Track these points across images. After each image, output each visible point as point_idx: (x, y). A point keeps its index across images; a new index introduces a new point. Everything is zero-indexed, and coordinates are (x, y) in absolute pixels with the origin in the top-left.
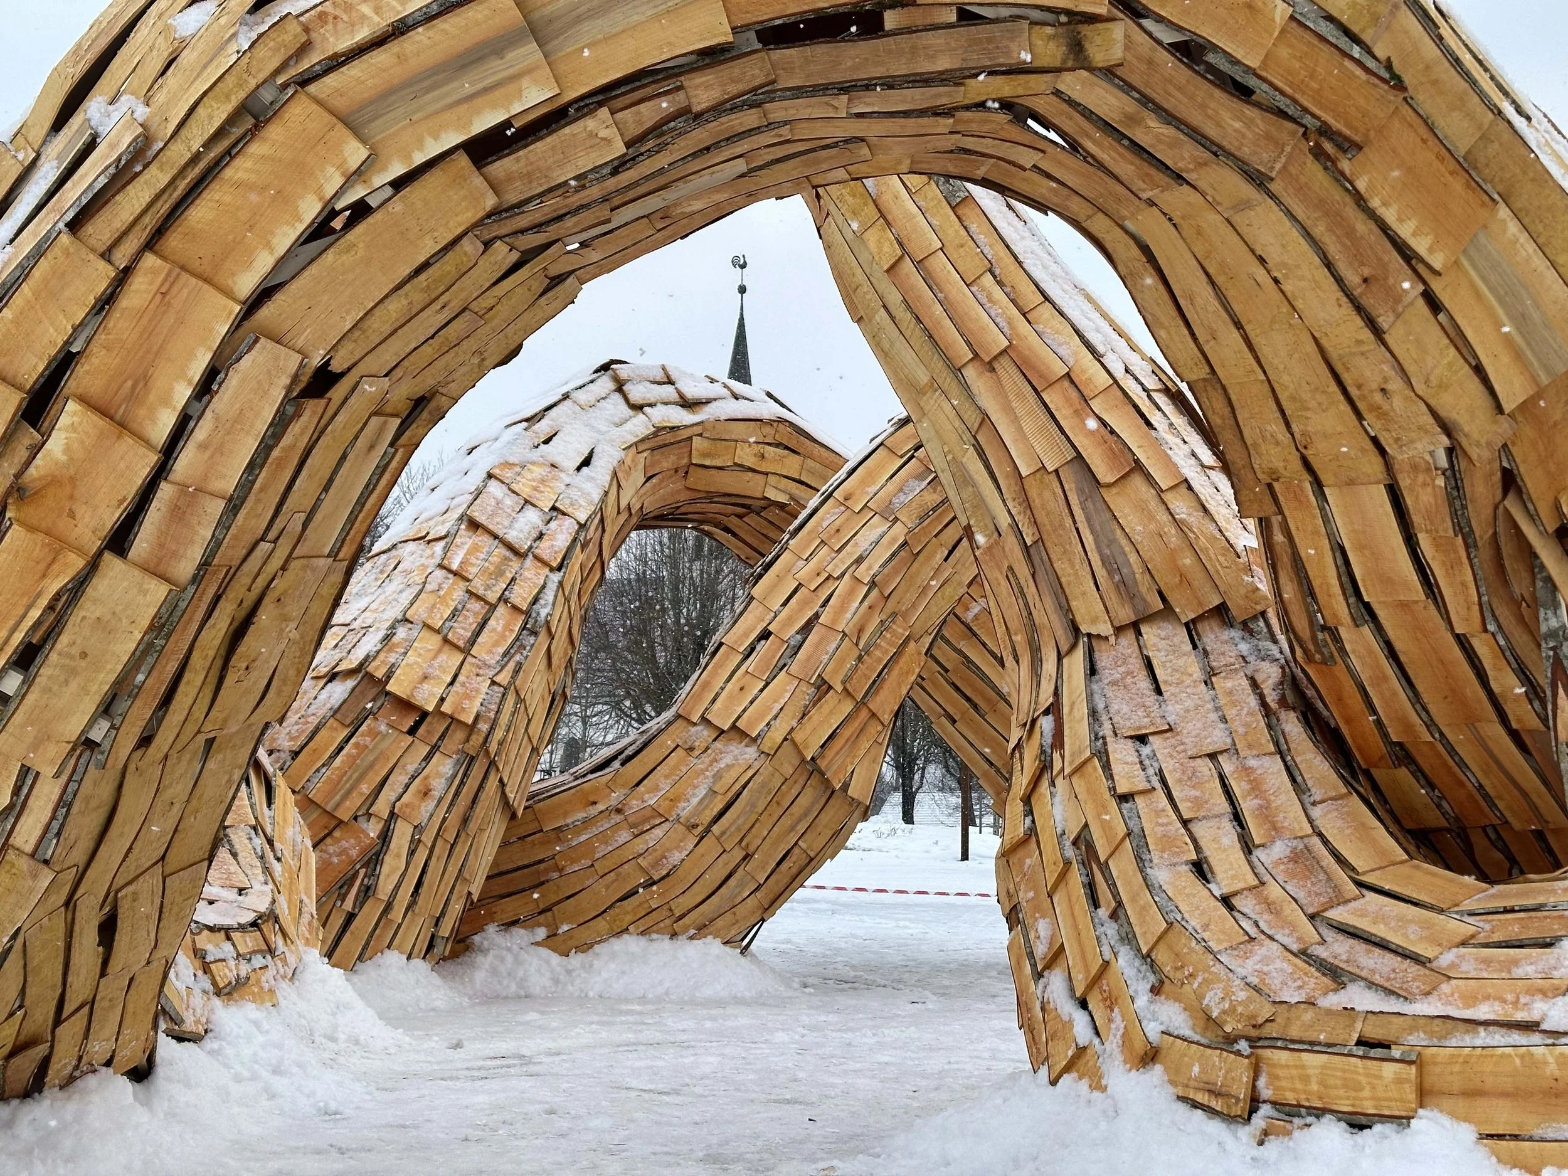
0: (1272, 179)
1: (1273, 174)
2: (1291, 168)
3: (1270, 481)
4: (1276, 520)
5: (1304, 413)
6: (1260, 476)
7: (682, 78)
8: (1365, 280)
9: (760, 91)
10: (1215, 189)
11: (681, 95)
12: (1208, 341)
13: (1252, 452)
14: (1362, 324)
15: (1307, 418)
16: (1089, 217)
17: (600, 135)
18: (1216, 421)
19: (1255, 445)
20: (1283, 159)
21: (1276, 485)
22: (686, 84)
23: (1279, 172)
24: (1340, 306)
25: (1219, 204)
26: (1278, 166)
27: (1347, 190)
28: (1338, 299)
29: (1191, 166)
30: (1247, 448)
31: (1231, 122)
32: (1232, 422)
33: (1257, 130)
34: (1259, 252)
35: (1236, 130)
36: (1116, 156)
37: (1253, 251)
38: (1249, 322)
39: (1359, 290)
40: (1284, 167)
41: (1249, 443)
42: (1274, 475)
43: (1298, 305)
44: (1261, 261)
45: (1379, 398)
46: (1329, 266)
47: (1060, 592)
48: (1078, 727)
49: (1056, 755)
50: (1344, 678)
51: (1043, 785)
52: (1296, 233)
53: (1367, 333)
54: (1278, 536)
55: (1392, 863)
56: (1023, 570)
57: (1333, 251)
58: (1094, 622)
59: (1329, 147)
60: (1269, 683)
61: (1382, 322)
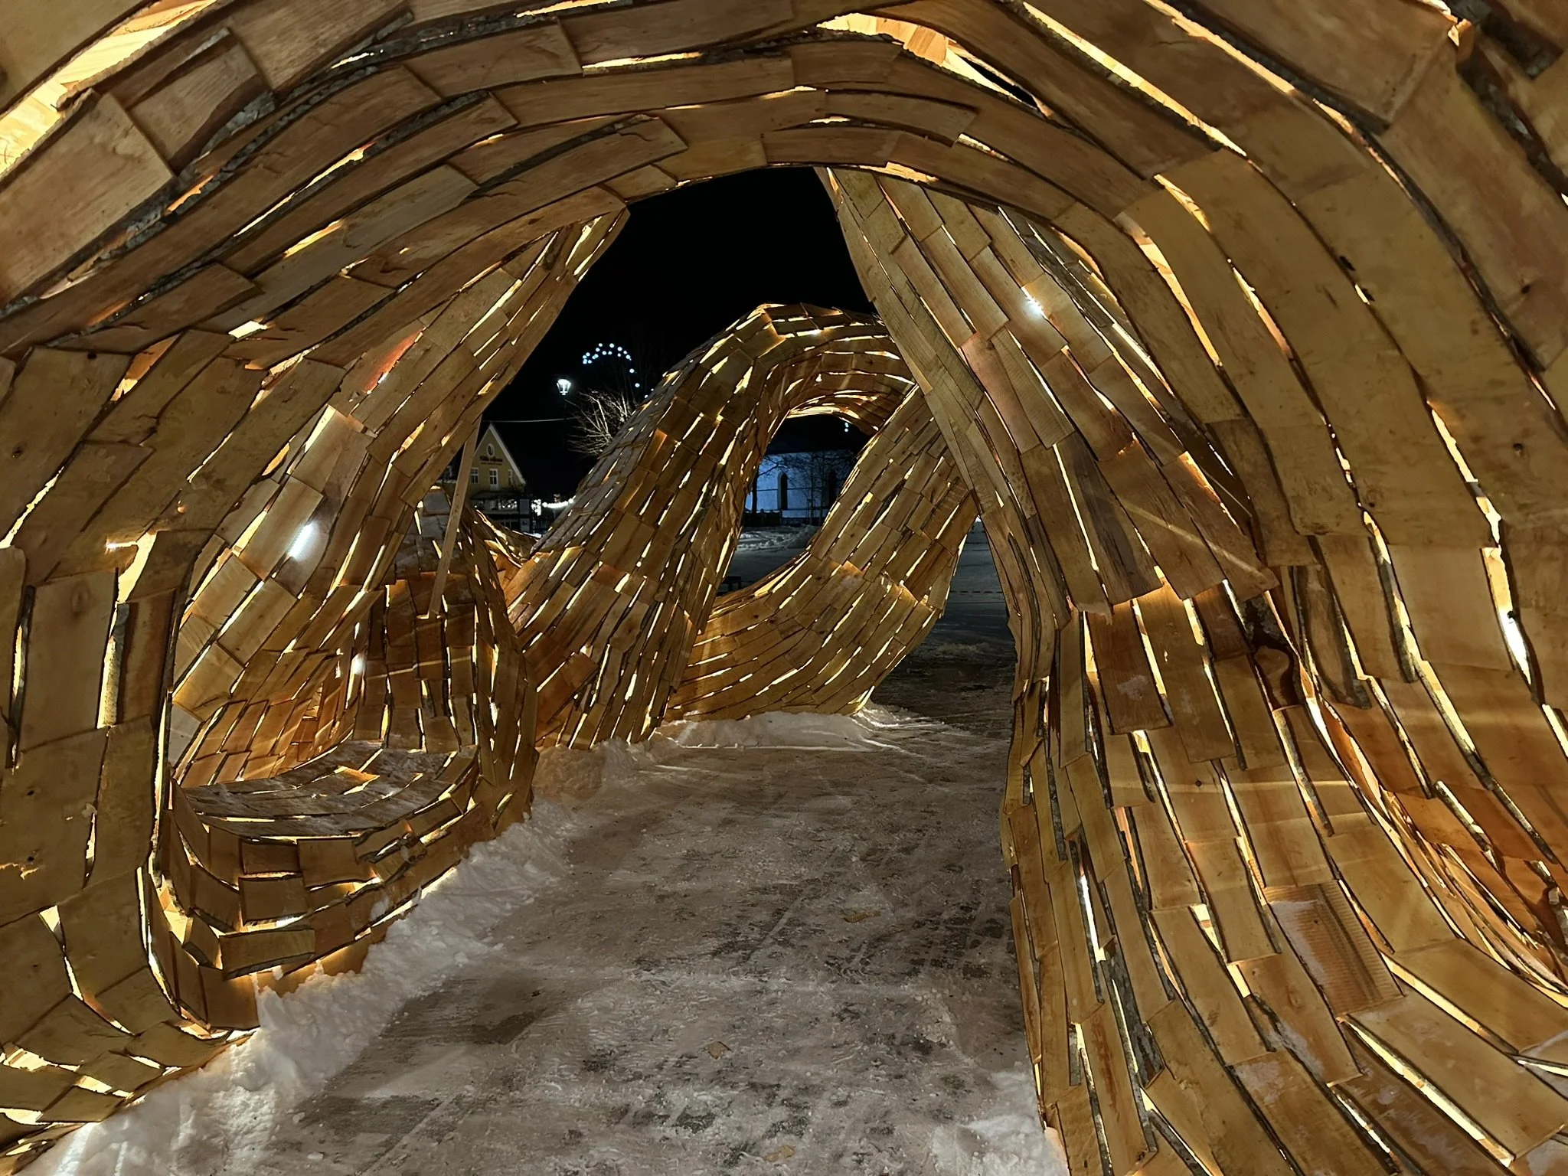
0: (1386, 126)
1: (1389, 117)
2: (1420, 102)
3: (1312, 534)
4: (1313, 568)
5: (1380, 468)
6: (1299, 528)
7: (230, 21)
8: (1526, 290)
9: (384, 33)
10: (1277, 153)
11: (236, 59)
12: (1241, 376)
13: (1292, 505)
14: (1510, 359)
15: (1382, 473)
16: (1062, 211)
17: (120, 150)
18: (1244, 468)
19: (1298, 498)
20: (1410, 86)
21: (1320, 539)
22: (241, 30)
23: (1400, 114)
24: (1475, 332)
25: (1283, 177)
26: (1399, 101)
27: (1517, 136)
28: (1473, 322)
29: (1237, 114)
30: (1286, 500)
31: (1319, 19)
32: (1268, 469)
33: (1367, 33)
34: (1341, 252)
35: (1329, 36)
36: (1101, 107)
37: (1330, 251)
38: (1310, 353)
39: (1514, 307)
40: (1410, 102)
41: (1289, 493)
42: (1321, 529)
43: (1398, 330)
44: (1345, 265)
45: (1507, 455)
46: (1468, 268)
47: (1056, 568)
48: (1074, 715)
49: (1053, 734)
50: (1379, 719)
51: (1042, 758)
52: (1417, 217)
53: (1515, 372)
54: (1314, 585)
55: (1435, 942)
56: (1022, 540)
57: (1479, 241)
58: (1091, 600)
59: (1496, 59)
60: (1276, 674)
61: (1543, 354)
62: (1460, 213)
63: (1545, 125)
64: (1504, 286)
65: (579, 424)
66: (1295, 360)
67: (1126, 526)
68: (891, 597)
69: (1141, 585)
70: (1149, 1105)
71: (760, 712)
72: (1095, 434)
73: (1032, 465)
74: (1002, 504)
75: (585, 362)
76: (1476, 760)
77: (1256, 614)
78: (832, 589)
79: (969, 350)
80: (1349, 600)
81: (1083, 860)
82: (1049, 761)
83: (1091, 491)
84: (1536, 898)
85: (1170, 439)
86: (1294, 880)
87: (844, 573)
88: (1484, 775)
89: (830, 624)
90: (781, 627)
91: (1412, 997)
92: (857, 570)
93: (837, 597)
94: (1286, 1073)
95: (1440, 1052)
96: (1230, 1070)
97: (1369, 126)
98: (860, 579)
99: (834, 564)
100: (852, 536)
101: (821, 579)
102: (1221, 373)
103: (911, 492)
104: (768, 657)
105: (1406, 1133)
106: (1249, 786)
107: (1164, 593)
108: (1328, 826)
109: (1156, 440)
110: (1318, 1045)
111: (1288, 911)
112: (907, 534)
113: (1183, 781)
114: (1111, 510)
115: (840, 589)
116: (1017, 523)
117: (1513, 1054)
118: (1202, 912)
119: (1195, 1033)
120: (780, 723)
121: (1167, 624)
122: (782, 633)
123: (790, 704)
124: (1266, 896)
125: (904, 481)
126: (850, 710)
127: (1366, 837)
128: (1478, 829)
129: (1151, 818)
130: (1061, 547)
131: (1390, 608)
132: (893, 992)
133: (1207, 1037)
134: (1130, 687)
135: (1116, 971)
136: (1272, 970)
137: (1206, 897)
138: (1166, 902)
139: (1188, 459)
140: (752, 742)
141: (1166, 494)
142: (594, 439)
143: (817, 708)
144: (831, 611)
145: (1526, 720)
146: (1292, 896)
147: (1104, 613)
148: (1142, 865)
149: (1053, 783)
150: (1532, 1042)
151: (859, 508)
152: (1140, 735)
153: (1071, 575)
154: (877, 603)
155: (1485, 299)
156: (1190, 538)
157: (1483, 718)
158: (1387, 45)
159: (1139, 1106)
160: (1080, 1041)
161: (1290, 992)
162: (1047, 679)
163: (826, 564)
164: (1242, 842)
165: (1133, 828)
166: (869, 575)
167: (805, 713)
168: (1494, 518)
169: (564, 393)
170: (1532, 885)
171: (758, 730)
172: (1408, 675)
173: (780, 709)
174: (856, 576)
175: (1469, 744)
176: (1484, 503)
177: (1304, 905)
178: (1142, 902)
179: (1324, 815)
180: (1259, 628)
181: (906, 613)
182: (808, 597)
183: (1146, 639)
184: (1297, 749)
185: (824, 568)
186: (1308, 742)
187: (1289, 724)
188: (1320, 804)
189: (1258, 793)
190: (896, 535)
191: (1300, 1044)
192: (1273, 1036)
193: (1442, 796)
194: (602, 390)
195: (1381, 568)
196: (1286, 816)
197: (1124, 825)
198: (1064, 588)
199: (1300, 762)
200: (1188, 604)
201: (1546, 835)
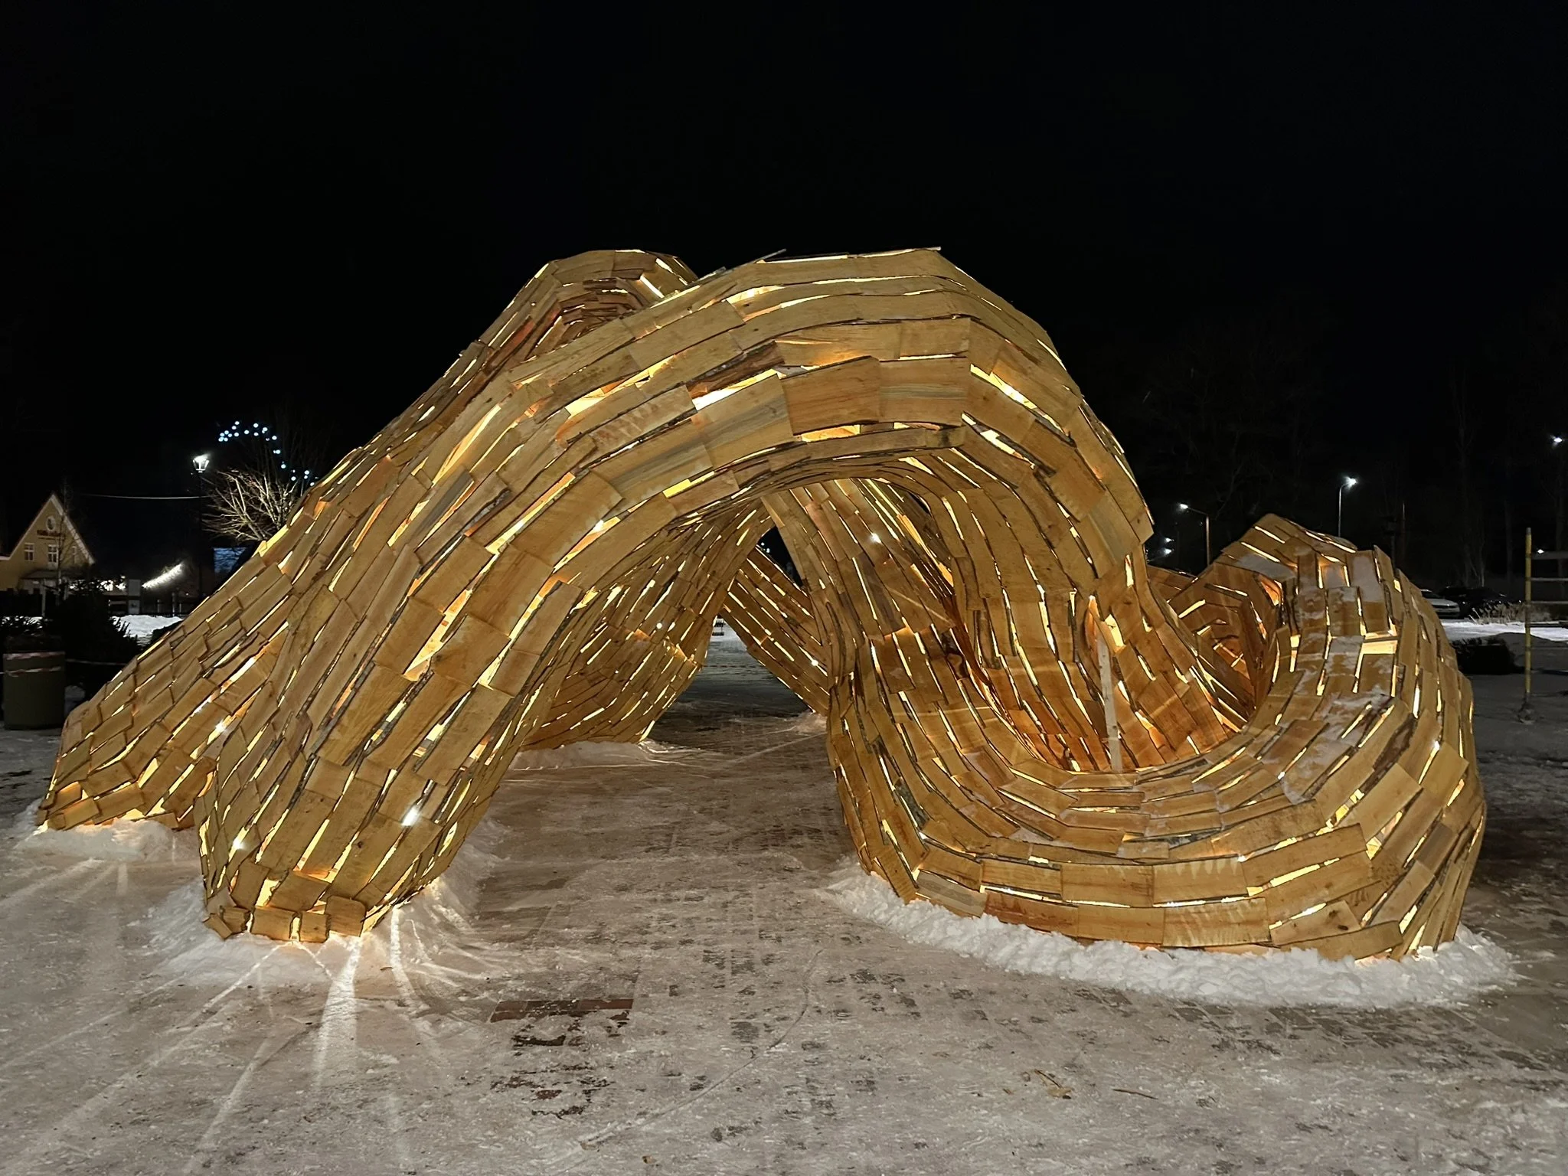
0: (1017, 487)
1: (1018, 485)
2: (1025, 482)
4: (983, 611)
5: (1009, 574)
6: (981, 595)
8: (1049, 527)
10: (991, 491)
12: (969, 544)
13: (980, 587)
14: (1046, 545)
15: (1009, 577)
19: (982, 584)
20: (1023, 479)
21: (987, 599)
23: (1020, 484)
24: (1037, 537)
25: (991, 495)
26: (1020, 482)
27: (1047, 489)
28: (1037, 535)
29: (982, 482)
30: (978, 585)
31: (1004, 465)
32: (973, 574)
33: (1014, 467)
34: (1003, 513)
35: (1005, 468)
37: (1000, 513)
38: (992, 538)
39: (1047, 532)
40: (1023, 482)
41: (979, 582)
42: (988, 596)
43: (1017, 535)
44: (1004, 516)
45: (1046, 572)
46: (1036, 522)
47: (857, 618)
48: (870, 687)
49: (859, 698)
50: (1003, 674)
51: (853, 711)
52: (1024, 508)
53: (1047, 548)
54: (983, 618)
55: (1027, 760)
56: (836, 606)
57: (1039, 515)
58: (874, 634)
59: (1042, 473)
60: (957, 666)
61: (1054, 544)
62: (1034, 507)
63: (1053, 488)
64: (1044, 526)
65: (213, 503)
66: (987, 540)
67: (889, 598)
68: (670, 654)
69: (898, 627)
70: (923, 837)
71: (572, 742)
72: (873, 555)
73: (843, 568)
74: (824, 587)
75: (221, 440)
76: (1037, 688)
77: (946, 639)
78: (628, 648)
79: (809, 508)
80: (995, 624)
81: (883, 750)
82: (857, 712)
83: (872, 582)
84: (1060, 755)
85: (906, 558)
86: (972, 745)
87: (635, 638)
88: (1040, 696)
89: (628, 675)
90: (591, 677)
91: (1019, 779)
92: (645, 635)
93: (631, 655)
94: (978, 807)
95: (1030, 792)
96: (957, 810)
97: (1013, 487)
98: (648, 642)
99: (628, 631)
100: (642, 611)
101: (618, 641)
102: (963, 542)
103: (683, 581)
104: (578, 701)
105: (1021, 817)
106: (950, 711)
107: (907, 630)
108: (983, 724)
109: (901, 559)
110: (988, 797)
111: (971, 757)
112: (681, 610)
113: (924, 712)
114: (881, 591)
115: (633, 649)
116: (835, 597)
117: (1054, 788)
118: (937, 760)
119: (942, 801)
120: (589, 750)
121: (908, 644)
122: (590, 681)
123: (595, 735)
124: (962, 752)
125: (678, 573)
126: (636, 740)
127: (998, 727)
128: (1039, 723)
129: (912, 727)
130: (859, 608)
131: (1009, 625)
132: (760, 855)
133: (947, 801)
134: (896, 673)
135: (904, 790)
136: (968, 776)
137: (938, 755)
138: (923, 758)
139: (914, 567)
140: (568, 764)
141: (906, 584)
142: (229, 519)
143: (613, 738)
144: (628, 666)
145: (1053, 669)
146: (972, 751)
147: (881, 640)
148: (911, 746)
149: (860, 721)
150: (1060, 784)
151: (645, 591)
152: (902, 694)
153: (864, 622)
154: (661, 659)
155: (1040, 528)
156: (917, 604)
157: (1040, 669)
158: (1018, 469)
159: (919, 837)
160: (886, 827)
161: (975, 783)
162: (852, 674)
163: (622, 631)
164: (950, 733)
165: (905, 732)
166: (655, 639)
167: (605, 743)
168: (1042, 592)
169: (200, 470)
170: (1059, 750)
171: (572, 755)
172: (1015, 653)
173: (587, 739)
174: (645, 640)
175: (1036, 683)
176: (1039, 587)
177: (977, 754)
178: (913, 761)
179: (981, 720)
180: (948, 645)
181: (680, 667)
182: (607, 656)
183: (900, 651)
184: (968, 696)
185: (619, 634)
186: (972, 692)
187: (964, 686)
188: (979, 717)
189: (954, 713)
190: (674, 610)
191: (982, 798)
192: (972, 797)
193: (1026, 709)
194: (242, 469)
195: (1007, 609)
196: (967, 722)
197: (901, 731)
198: (861, 628)
199: (970, 701)
200: (917, 635)
201: (1063, 721)
